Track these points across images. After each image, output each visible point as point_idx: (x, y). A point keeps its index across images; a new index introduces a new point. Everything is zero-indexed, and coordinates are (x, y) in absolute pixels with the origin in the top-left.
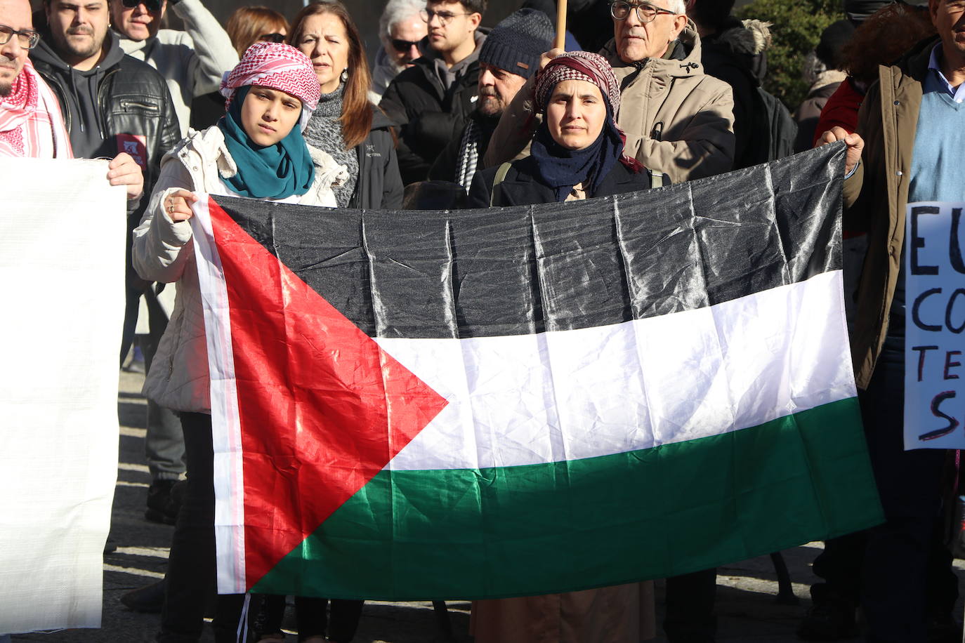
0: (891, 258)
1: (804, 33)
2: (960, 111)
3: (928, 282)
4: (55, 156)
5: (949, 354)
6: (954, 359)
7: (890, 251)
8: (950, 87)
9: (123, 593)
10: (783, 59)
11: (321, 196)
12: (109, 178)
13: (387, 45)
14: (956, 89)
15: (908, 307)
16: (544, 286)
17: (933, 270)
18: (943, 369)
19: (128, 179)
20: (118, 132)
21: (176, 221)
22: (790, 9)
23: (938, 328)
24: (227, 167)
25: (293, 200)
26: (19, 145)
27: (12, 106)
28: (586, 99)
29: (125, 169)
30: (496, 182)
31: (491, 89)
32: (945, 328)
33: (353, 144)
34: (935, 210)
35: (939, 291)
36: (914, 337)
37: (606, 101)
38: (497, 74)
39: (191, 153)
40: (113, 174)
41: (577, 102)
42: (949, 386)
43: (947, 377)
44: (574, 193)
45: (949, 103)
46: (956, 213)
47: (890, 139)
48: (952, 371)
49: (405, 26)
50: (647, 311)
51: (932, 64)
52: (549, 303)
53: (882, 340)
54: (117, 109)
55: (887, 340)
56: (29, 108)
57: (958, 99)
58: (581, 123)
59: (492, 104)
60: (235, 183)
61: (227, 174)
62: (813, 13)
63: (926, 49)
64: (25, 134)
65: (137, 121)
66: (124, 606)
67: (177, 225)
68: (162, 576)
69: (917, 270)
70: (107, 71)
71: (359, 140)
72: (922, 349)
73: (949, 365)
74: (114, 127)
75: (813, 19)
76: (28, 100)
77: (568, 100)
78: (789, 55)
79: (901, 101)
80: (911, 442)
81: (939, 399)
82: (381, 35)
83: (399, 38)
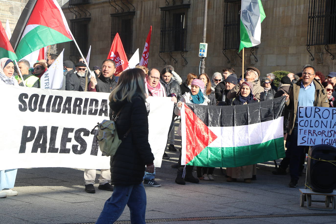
0: (295, 114)
1: (279, 78)
2: (306, 91)
3: (302, 119)
4: (163, 96)
5: (305, 130)
6: (306, 131)
7: (294, 113)
8: (304, 87)
9: (172, 165)
10: (276, 82)
11: (205, 103)
12: (172, 100)
13: (214, 80)
14: (305, 88)
15: (298, 122)
16: (235, 119)
17: (303, 117)
18: (304, 133)
19: (175, 100)
20: (172, 93)
21: (179, 107)
22: (277, 74)
23: (303, 126)
24: (191, 98)
25: (201, 104)
26: (157, 95)
27: (156, 89)
28: (247, 89)
29: (174, 99)
30: (233, 101)
31: (228, 86)
32: (304, 126)
33: (208, 95)
34: (303, 107)
35: (303, 120)
36: (299, 127)
37: (250, 89)
38: (229, 83)
39: (185, 96)
40: (172, 99)
41: (245, 89)
42: (305, 135)
43: (304, 134)
44: (245, 103)
45: (304, 90)
46: (306, 108)
47: (295, 95)
48: (305, 133)
49: (217, 77)
50: (251, 123)
51: (302, 84)
52: (235, 122)
53: (293, 127)
54: (172, 89)
55: (294, 127)
56: (159, 89)
57: (306, 89)
58: (245, 93)
59: (228, 88)
60: (192, 101)
61: (191, 100)
62: (281, 75)
63: (301, 81)
64: (159, 93)
65: (175, 91)
66: (171, 167)
67: (179, 108)
68: (177, 162)
69: (300, 117)
70: (170, 84)
71: (209, 94)
72: (301, 130)
73: (305, 132)
74: (171, 92)
75: (281, 76)
76: (159, 88)
77: (244, 89)
78: (277, 82)
79: (297, 89)
80: (299, 144)
81: (303, 138)
82: (213, 78)
83: (216, 79)
